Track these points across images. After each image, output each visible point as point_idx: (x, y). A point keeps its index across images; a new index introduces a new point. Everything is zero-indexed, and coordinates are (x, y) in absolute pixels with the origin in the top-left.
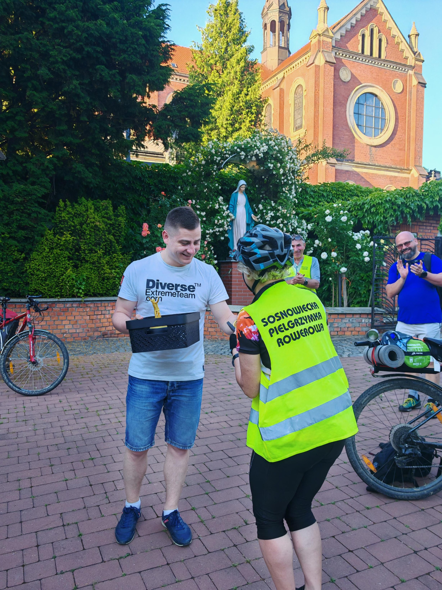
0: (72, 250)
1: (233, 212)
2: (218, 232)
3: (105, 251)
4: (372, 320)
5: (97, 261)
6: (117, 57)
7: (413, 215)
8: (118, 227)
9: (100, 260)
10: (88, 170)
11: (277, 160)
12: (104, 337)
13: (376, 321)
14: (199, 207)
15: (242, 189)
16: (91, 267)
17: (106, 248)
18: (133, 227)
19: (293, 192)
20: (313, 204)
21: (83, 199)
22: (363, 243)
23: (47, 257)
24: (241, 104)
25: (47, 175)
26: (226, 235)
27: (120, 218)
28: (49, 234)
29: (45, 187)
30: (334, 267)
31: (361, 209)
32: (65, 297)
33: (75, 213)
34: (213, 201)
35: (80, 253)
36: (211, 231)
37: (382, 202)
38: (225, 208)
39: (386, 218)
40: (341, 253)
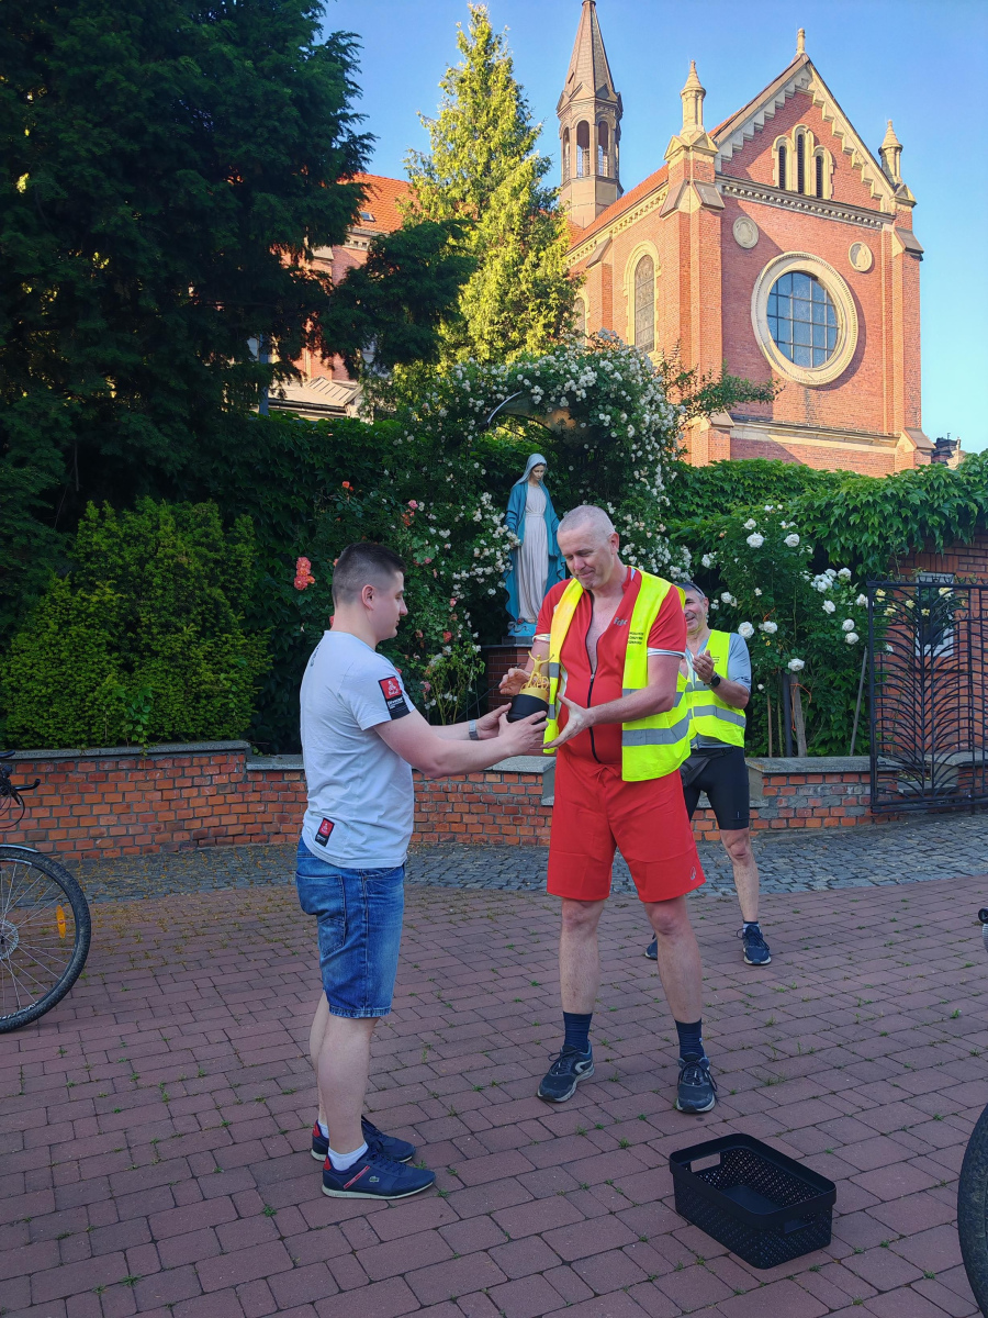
0: (116, 625)
1: (516, 527)
2: (481, 577)
3: (203, 626)
4: (873, 789)
5: (182, 653)
6: (230, 151)
7: (949, 530)
8: (234, 568)
9: (188, 649)
10: (160, 430)
11: (620, 404)
12: (198, 845)
13: (884, 793)
14: (434, 518)
15: (536, 474)
16: (166, 667)
17: (204, 620)
18: (274, 567)
19: (659, 481)
20: (700, 511)
21: (148, 500)
22: (839, 599)
23: (54, 645)
24: (524, 287)
25: (57, 444)
26: (501, 584)
27: (239, 546)
28: (59, 587)
29: (52, 472)
30: (771, 659)
31: (824, 518)
32: (99, 746)
33: (126, 535)
34: (469, 504)
35: (137, 634)
36: (464, 574)
37: (875, 501)
38: (496, 520)
39: (887, 538)
40: (787, 623)
